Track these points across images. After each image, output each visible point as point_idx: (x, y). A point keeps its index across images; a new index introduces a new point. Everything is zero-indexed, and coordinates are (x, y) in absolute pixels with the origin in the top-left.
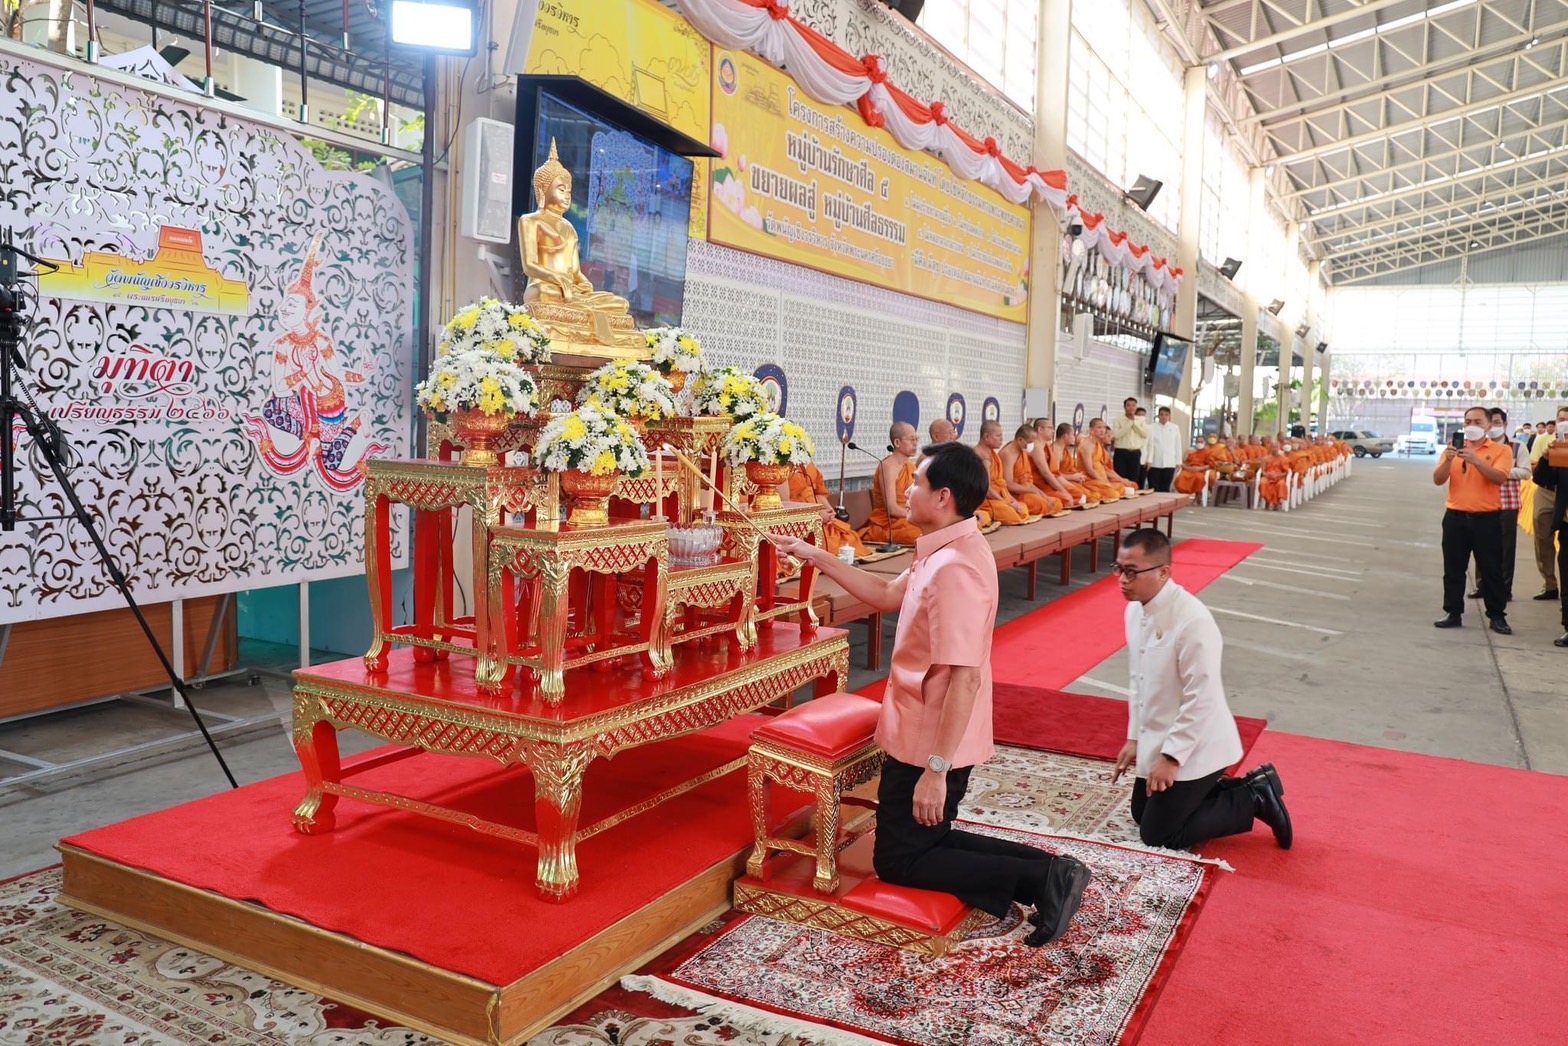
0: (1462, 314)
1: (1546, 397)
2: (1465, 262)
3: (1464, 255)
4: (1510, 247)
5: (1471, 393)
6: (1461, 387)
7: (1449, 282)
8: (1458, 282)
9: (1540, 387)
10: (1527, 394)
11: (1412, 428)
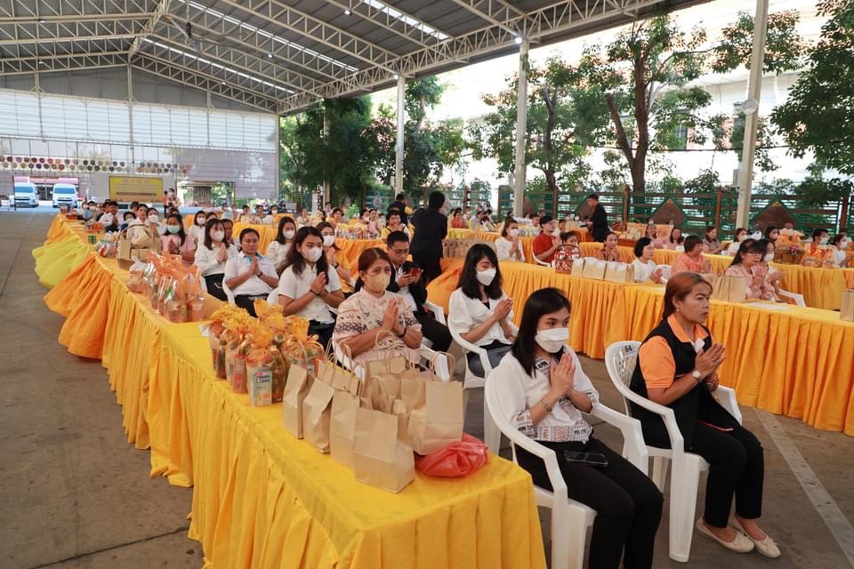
0: (40, 112)
1: (101, 171)
2: (37, 77)
3: (36, 72)
4: (67, 71)
5: (54, 167)
6: (46, 162)
7: (28, 90)
8: (34, 91)
9: (97, 164)
10: (90, 168)
11: (15, 190)
